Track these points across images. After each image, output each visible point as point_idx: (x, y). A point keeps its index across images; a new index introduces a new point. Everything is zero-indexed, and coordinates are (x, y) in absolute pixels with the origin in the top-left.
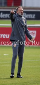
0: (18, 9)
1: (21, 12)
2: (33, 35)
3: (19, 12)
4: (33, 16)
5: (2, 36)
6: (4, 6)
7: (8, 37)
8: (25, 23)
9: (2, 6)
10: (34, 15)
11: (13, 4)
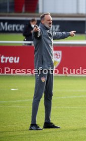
2: (57, 57)
3: (47, 23)
4: (55, 28)
7: (18, 61)
10: (58, 27)
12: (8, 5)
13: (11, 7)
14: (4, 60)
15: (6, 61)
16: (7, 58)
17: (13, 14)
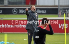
0: (31, 7)
1: (34, 9)
3: (33, 9)
5: (23, 26)
6: (24, 5)
8: (37, 17)
9: (22, 5)
10: (45, 11)
11: (30, 4)
12: (23, 2)
13: (24, 3)
14: (21, 26)
15: (22, 27)
16: (22, 26)
17: (25, 6)
